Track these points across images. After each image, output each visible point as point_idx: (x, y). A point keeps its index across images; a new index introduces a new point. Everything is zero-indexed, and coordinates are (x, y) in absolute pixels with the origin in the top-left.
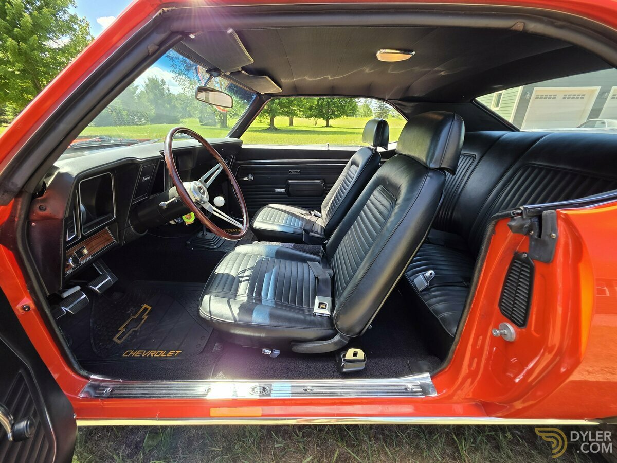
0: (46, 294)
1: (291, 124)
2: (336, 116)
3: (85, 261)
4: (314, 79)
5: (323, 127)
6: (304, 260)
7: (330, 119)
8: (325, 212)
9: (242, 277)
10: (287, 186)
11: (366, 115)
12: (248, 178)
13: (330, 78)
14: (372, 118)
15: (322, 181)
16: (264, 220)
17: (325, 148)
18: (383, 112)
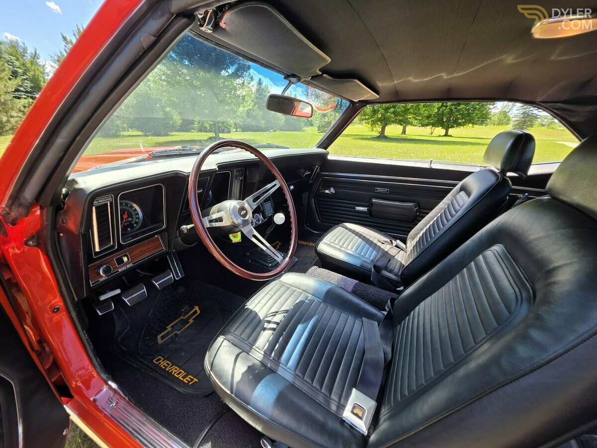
0: (74, 299)
1: (404, 132)
2: (459, 125)
3: (124, 268)
4: (422, 80)
5: (440, 136)
6: (359, 313)
7: (450, 128)
8: (411, 244)
9: (269, 322)
10: (370, 205)
11: (500, 123)
12: (330, 191)
13: (445, 77)
14: (509, 128)
15: (415, 205)
16: (332, 242)
17: (426, 165)
18: (527, 120)
